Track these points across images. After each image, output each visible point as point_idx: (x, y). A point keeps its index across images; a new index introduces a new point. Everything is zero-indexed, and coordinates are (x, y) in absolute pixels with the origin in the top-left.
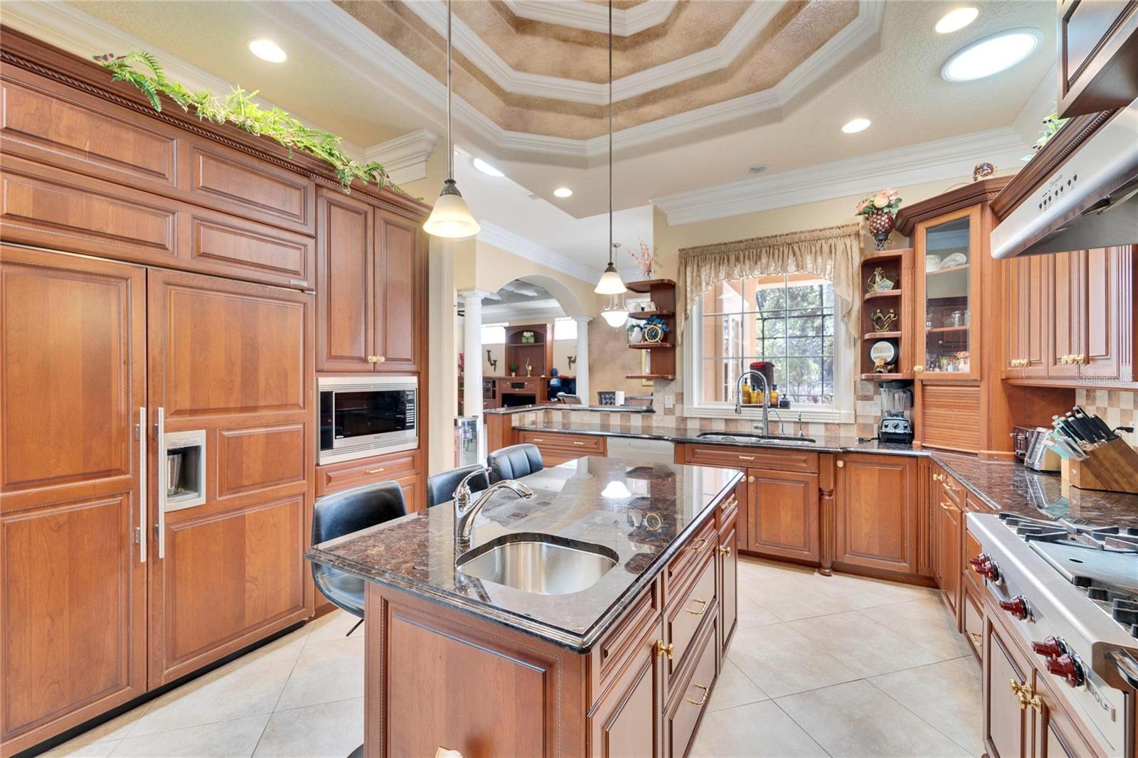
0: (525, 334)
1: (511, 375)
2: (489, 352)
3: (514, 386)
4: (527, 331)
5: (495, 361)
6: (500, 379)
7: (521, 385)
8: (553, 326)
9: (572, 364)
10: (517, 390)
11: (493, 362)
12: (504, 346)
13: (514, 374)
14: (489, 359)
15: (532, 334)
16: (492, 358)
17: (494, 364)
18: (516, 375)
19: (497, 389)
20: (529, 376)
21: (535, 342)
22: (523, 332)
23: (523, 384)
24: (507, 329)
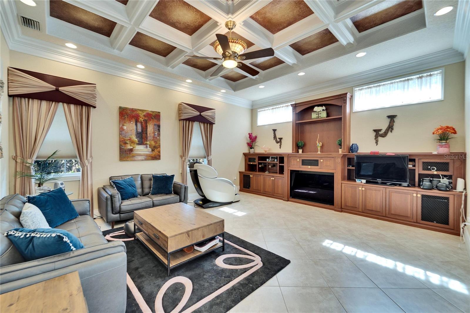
0: (316, 109)
1: (298, 152)
2: (274, 131)
3: (305, 162)
4: (318, 106)
5: (281, 139)
6: (289, 155)
7: (315, 163)
8: (352, 96)
9: (380, 139)
10: (309, 167)
11: (278, 140)
12: (292, 123)
13: (300, 151)
14: (275, 137)
15: (324, 108)
16: (278, 136)
17: (279, 141)
18: (303, 152)
19: (285, 165)
20: (319, 153)
21: (328, 115)
22: (313, 107)
23: (317, 161)
24: (295, 106)
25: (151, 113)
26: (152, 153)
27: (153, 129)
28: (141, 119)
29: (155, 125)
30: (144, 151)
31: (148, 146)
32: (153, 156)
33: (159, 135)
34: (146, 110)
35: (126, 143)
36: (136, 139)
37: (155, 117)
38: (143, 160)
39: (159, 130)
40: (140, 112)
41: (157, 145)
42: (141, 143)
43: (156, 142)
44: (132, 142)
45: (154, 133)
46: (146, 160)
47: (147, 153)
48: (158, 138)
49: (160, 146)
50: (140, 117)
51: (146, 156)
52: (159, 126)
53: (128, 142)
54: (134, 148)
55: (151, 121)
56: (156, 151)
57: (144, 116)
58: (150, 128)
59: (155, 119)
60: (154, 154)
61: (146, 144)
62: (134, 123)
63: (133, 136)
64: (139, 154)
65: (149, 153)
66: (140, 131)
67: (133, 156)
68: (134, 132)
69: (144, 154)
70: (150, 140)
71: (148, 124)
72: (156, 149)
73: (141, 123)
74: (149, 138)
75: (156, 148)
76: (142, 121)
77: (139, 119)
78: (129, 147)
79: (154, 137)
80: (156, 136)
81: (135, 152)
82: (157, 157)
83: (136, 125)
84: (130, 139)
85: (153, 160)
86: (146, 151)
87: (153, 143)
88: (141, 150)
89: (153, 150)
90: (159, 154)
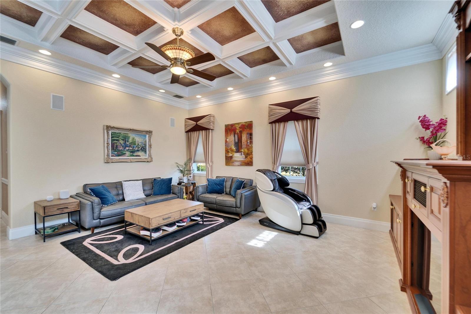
25: (245, 124)
26: (245, 160)
27: (246, 139)
28: (238, 131)
29: (247, 134)
30: (240, 157)
31: (243, 153)
32: (246, 162)
33: (251, 142)
34: (241, 123)
35: (228, 152)
36: (234, 148)
37: (247, 127)
38: (239, 166)
39: (251, 138)
40: (237, 125)
41: (249, 152)
42: (238, 151)
43: (248, 150)
44: (232, 151)
45: (247, 141)
46: (241, 165)
47: (242, 159)
48: (250, 145)
49: (252, 153)
50: (237, 130)
51: (241, 162)
52: (251, 134)
53: (229, 151)
54: (233, 155)
55: (245, 131)
56: (248, 157)
57: (240, 128)
58: (244, 137)
59: (248, 128)
60: (246, 161)
61: (241, 152)
62: (233, 135)
63: (232, 146)
64: (237, 160)
65: (243, 160)
66: (237, 141)
67: (233, 162)
68: (233, 143)
69: (240, 160)
70: (244, 148)
71: (242, 134)
72: (248, 156)
73: (238, 134)
74: (243, 146)
75: (249, 154)
76: (238, 132)
77: (236, 131)
78: (230, 155)
79: (247, 145)
80: (249, 144)
81: (234, 159)
82: (250, 163)
83: (234, 136)
84: (230, 149)
85: (246, 165)
86: (241, 157)
87: (246, 150)
88: (238, 157)
89: (246, 157)
90: (251, 160)
